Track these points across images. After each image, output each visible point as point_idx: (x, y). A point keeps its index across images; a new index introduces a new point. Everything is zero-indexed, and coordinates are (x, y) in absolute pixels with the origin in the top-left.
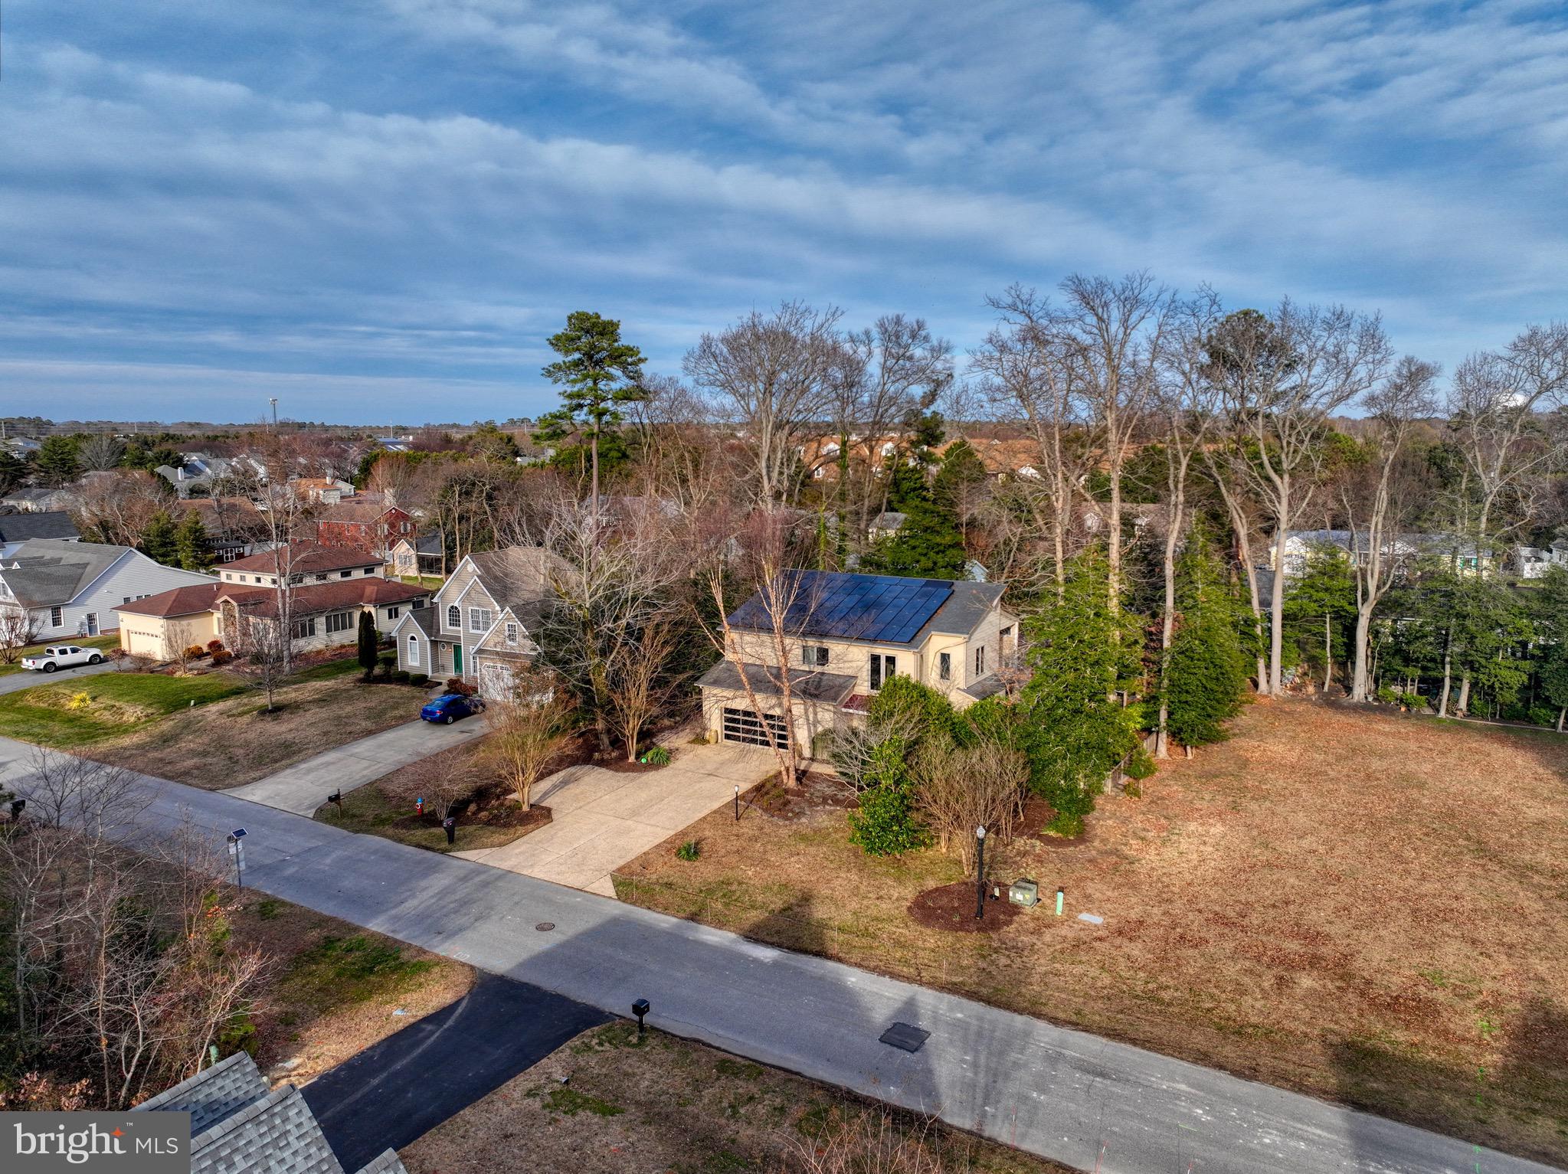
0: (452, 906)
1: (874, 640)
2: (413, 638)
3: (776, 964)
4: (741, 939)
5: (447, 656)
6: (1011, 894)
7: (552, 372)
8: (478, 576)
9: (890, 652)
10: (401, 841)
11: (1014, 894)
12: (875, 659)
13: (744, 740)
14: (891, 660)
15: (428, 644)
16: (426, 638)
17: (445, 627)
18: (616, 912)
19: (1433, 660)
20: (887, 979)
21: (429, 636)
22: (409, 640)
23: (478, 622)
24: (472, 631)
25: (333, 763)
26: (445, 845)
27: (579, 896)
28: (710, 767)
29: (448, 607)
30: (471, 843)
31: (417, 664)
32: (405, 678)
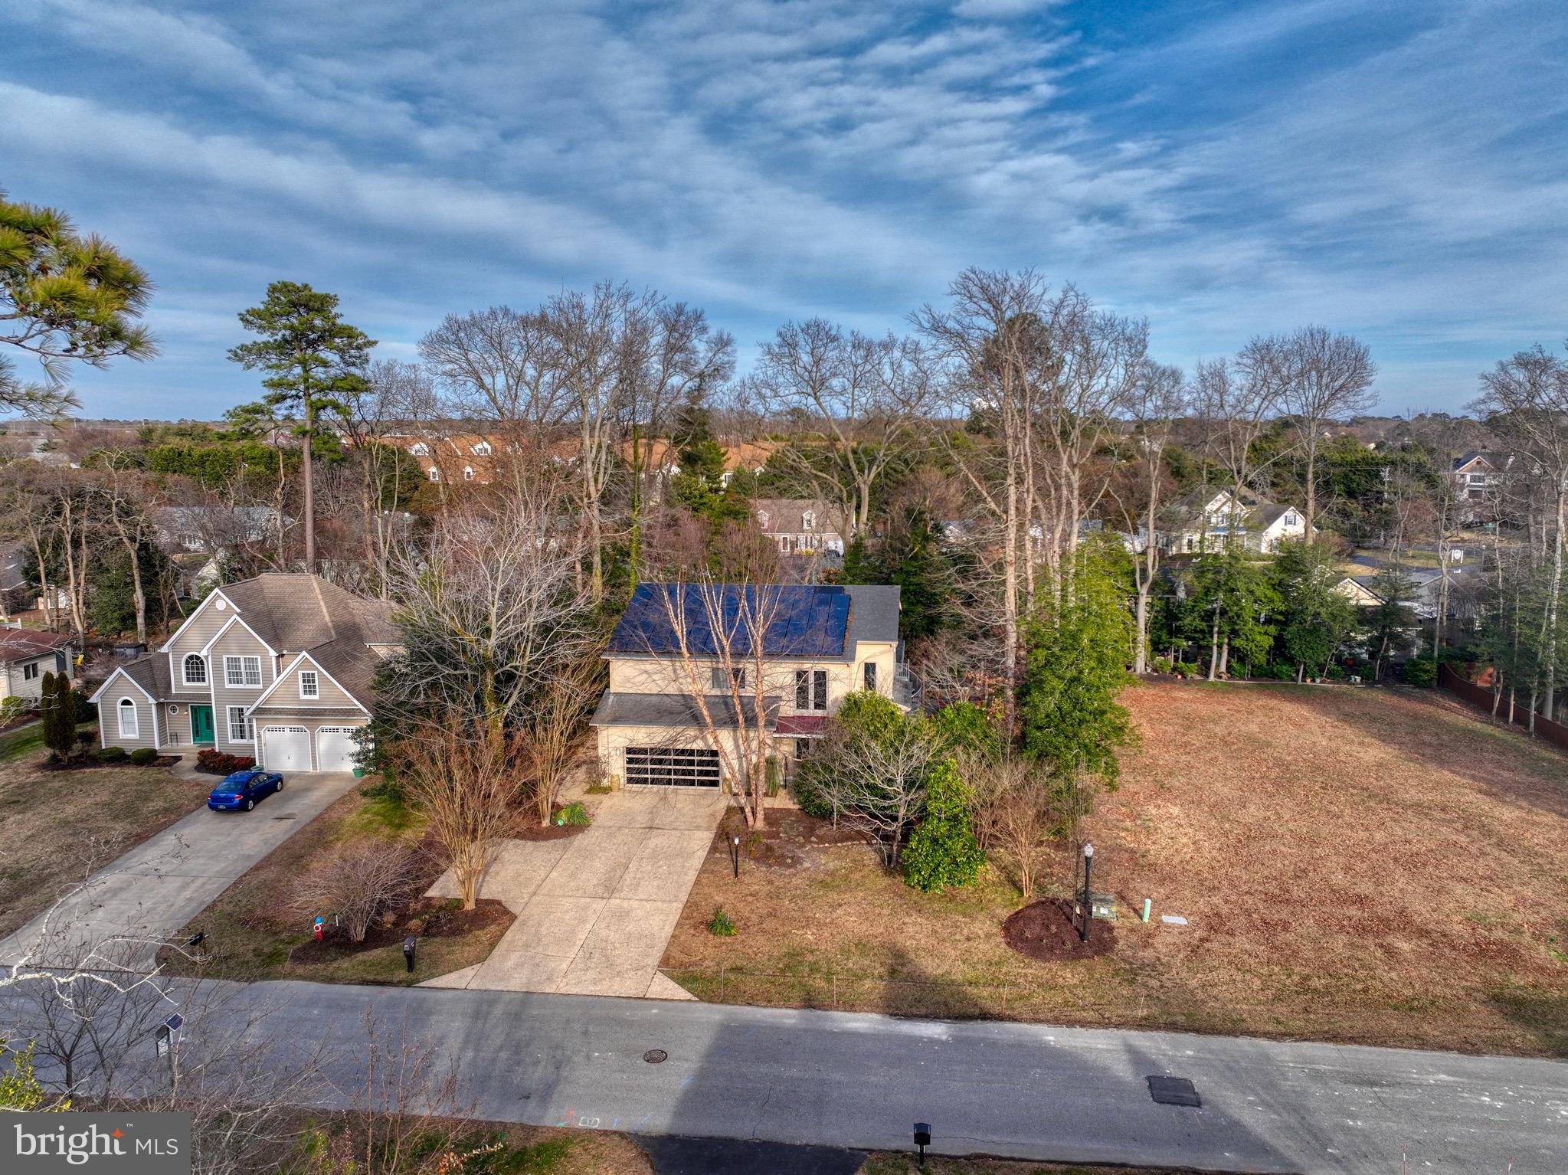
0: (503, 1055)
1: (799, 654)
2: (126, 703)
3: (958, 1041)
4: (887, 1019)
5: (183, 722)
6: (1094, 909)
7: (243, 354)
8: (239, 614)
9: (821, 666)
10: (331, 980)
11: (1098, 908)
12: (800, 675)
13: (653, 781)
14: (821, 677)
15: (154, 708)
16: (152, 701)
17: (180, 682)
18: (717, 1017)
19: (1202, 631)
20: (1078, 1029)
21: (156, 696)
22: (119, 706)
23: (239, 674)
24: (228, 686)
25: (121, 889)
26: (402, 974)
27: (653, 1007)
28: (642, 820)
29: (185, 657)
30: (439, 968)
31: (135, 736)
32: (119, 758)
